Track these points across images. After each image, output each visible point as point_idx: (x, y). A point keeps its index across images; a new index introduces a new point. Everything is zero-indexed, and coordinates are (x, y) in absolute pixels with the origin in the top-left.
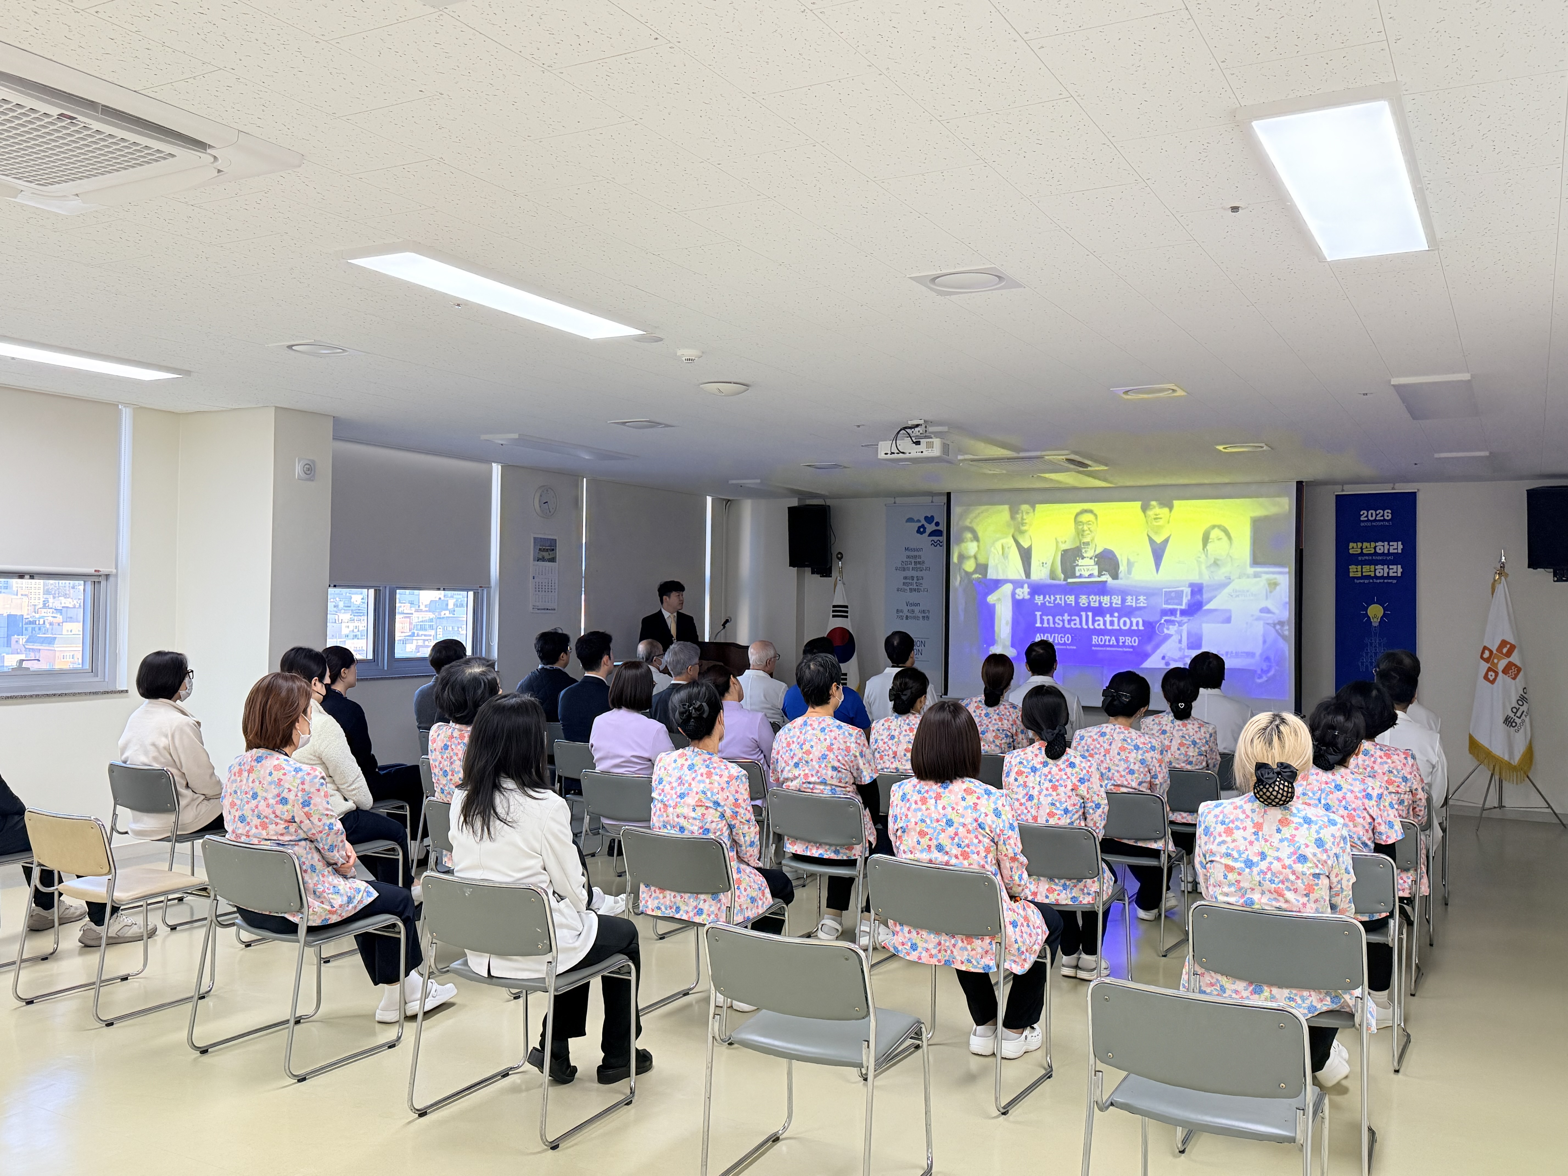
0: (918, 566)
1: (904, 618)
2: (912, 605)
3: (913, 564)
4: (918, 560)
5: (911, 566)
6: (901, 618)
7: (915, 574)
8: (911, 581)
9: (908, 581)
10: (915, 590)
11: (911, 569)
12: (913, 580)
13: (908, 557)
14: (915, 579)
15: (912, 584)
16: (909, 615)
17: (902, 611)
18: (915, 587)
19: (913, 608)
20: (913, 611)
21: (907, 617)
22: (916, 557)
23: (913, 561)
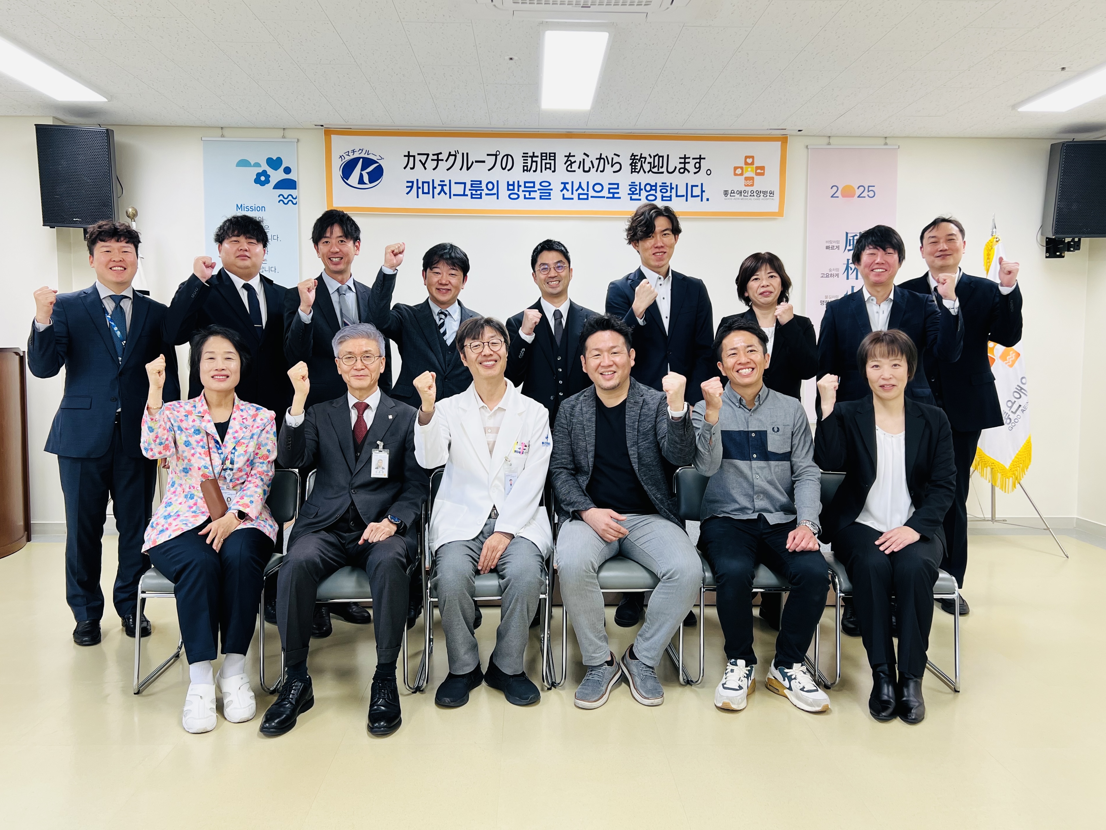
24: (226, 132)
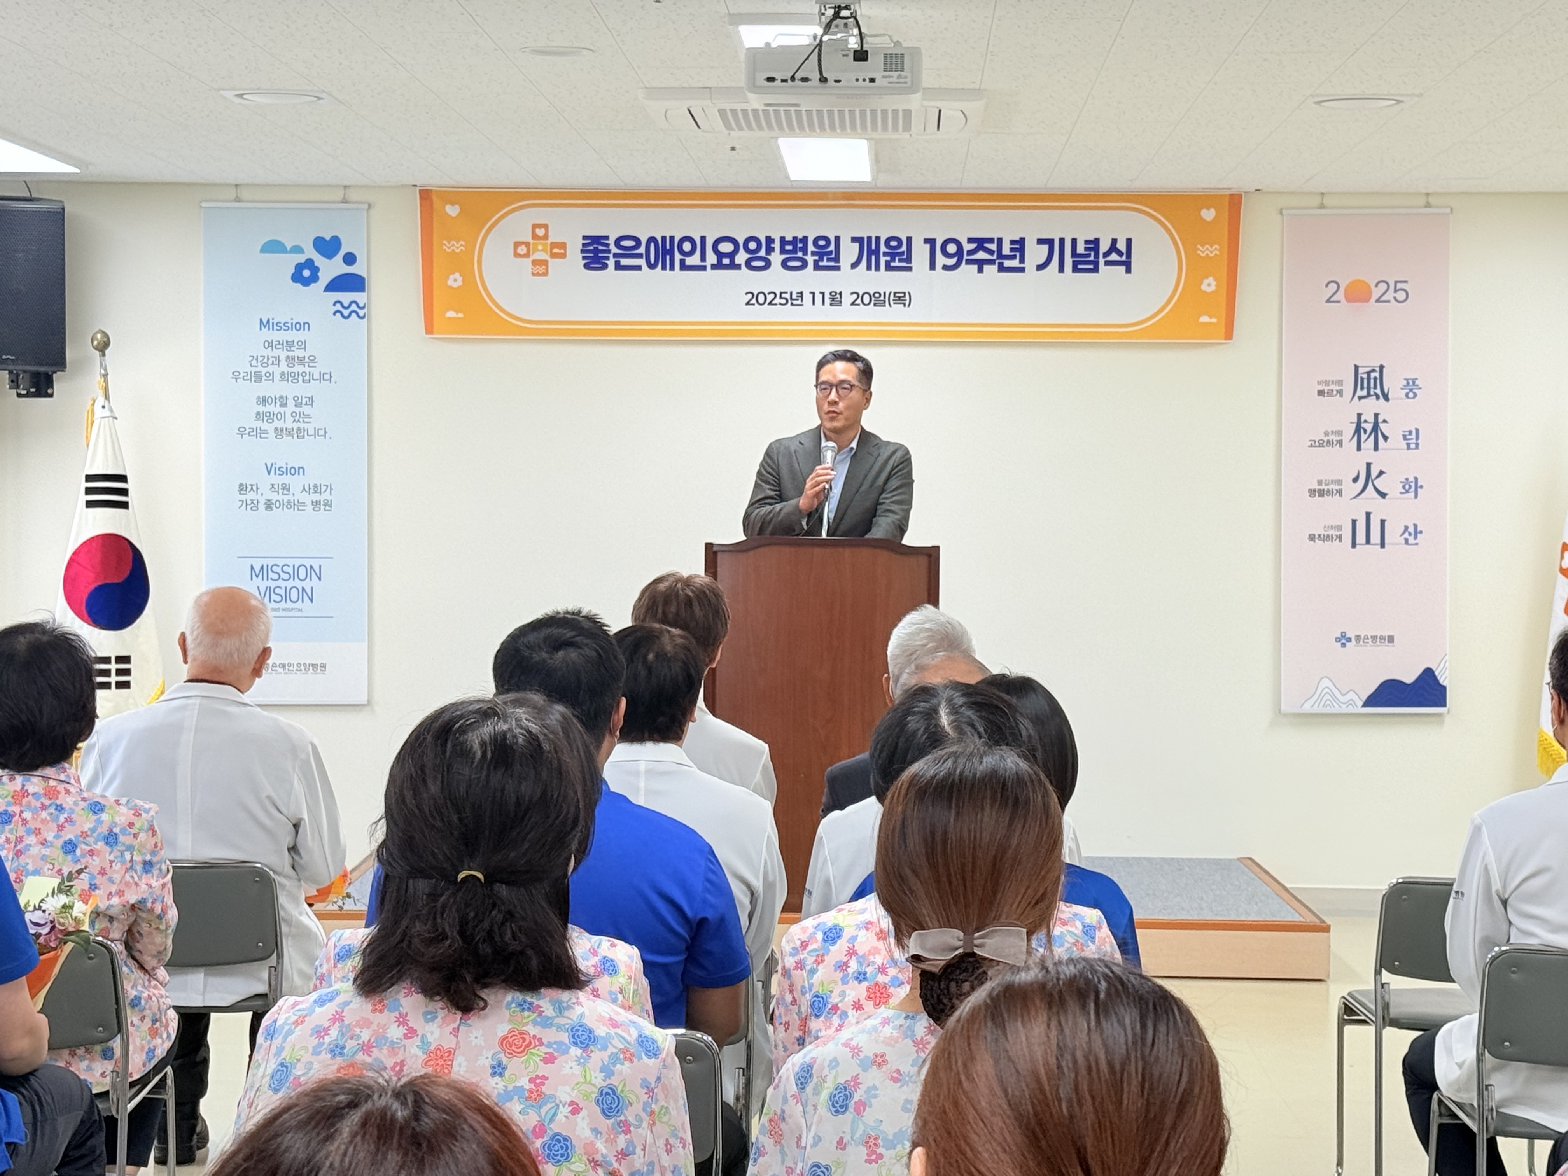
0: (298, 368)
1: (262, 506)
2: (281, 471)
3: (283, 363)
4: (300, 353)
5: (277, 370)
6: (253, 505)
7: (290, 390)
8: (278, 409)
9: (270, 408)
10: (290, 433)
11: (277, 377)
12: (284, 405)
13: (270, 345)
14: (291, 403)
15: (282, 417)
16: (274, 497)
17: (255, 488)
18: (289, 424)
19: (287, 479)
20: (286, 488)
21: (269, 505)
22: (290, 345)
23: (283, 355)
24: (245, 194)
